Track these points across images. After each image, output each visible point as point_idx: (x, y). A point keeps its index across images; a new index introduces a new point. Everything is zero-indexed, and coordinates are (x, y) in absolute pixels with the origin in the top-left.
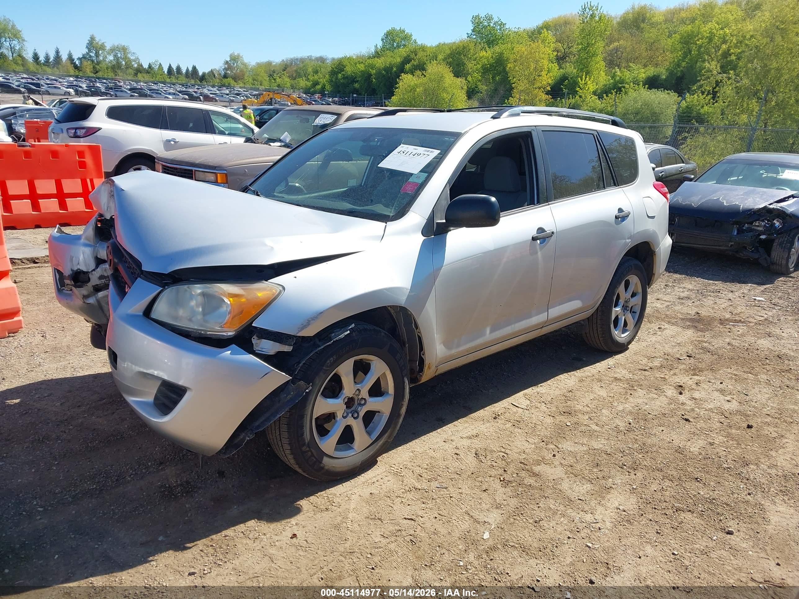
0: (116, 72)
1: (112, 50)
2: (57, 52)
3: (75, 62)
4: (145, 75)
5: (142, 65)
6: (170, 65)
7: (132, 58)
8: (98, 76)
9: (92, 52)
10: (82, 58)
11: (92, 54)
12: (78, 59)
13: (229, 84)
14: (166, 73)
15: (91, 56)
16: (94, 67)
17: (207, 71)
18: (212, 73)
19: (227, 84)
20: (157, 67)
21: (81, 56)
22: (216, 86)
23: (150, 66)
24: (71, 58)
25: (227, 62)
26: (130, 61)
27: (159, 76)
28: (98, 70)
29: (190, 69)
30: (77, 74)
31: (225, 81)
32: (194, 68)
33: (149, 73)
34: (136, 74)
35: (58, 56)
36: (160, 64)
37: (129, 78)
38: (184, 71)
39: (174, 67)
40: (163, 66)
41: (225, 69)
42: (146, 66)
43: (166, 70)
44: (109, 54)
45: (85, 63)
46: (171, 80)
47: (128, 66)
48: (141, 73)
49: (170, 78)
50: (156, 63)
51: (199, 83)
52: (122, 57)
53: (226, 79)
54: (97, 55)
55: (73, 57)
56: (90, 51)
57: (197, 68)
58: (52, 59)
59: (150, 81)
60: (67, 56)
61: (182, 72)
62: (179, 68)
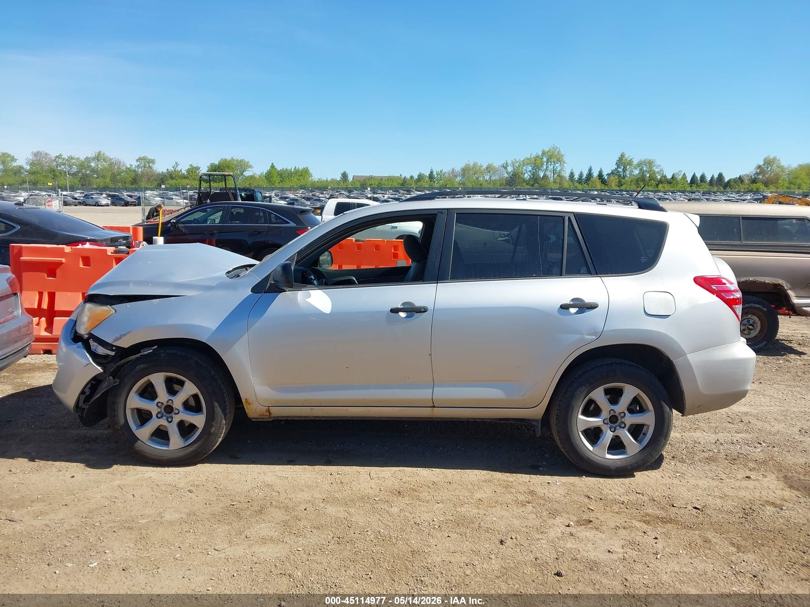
0: (639, 184)
1: (639, 164)
2: (590, 170)
3: (604, 177)
4: (665, 185)
5: (665, 177)
6: (694, 173)
7: (656, 170)
8: (621, 189)
9: (620, 168)
10: (611, 173)
11: (620, 170)
12: (607, 175)
13: (758, 189)
14: (689, 182)
15: (618, 172)
16: (619, 181)
17: (733, 177)
18: (740, 180)
19: (755, 190)
20: (680, 177)
21: (610, 172)
22: (741, 192)
23: (673, 177)
24: (600, 176)
25: (759, 167)
26: (654, 172)
27: (679, 186)
28: (623, 183)
29: (716, 176)
30: (603, 188)
31: (754, 186)
32: (720, 175)
33: (670, 183)
34: (657, 185)
35: (590, 175)
36: (684, 174)
37: (650, 189)
38: (708, 179)
39: (698, 176)
40: (687, 176)
41: (757, 174)
42: (669, 177)
43: (689, 179)
44: (636, 168)
45: (612, 178)
46: (691, 189)
47: (652, 178)
48: (662, 183)
49: (691, 186)
50: (679, 173)
51: (723, 190)
52: (648, 170)
53: (754, 185)
54: (624, 170)
55: (603, 173)
56: (618, 167)
57: (724, 175)
58: (584, 176)
59: (669, 191)
60: (598, 173)
61: (706, 180)
62: (703, 177)
